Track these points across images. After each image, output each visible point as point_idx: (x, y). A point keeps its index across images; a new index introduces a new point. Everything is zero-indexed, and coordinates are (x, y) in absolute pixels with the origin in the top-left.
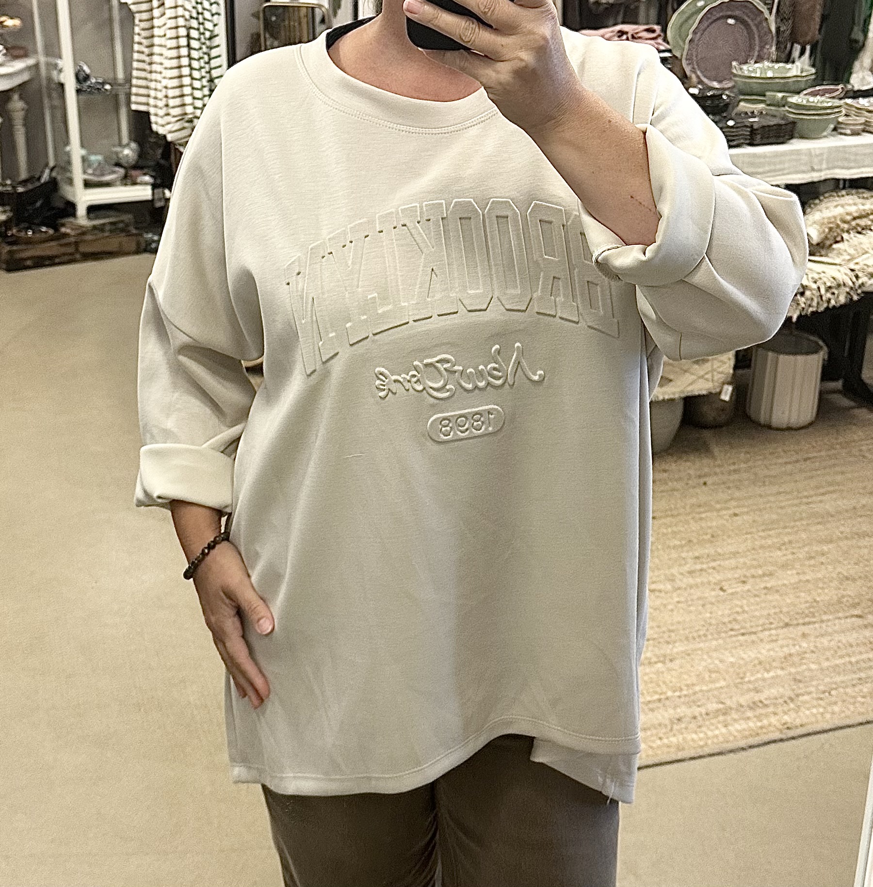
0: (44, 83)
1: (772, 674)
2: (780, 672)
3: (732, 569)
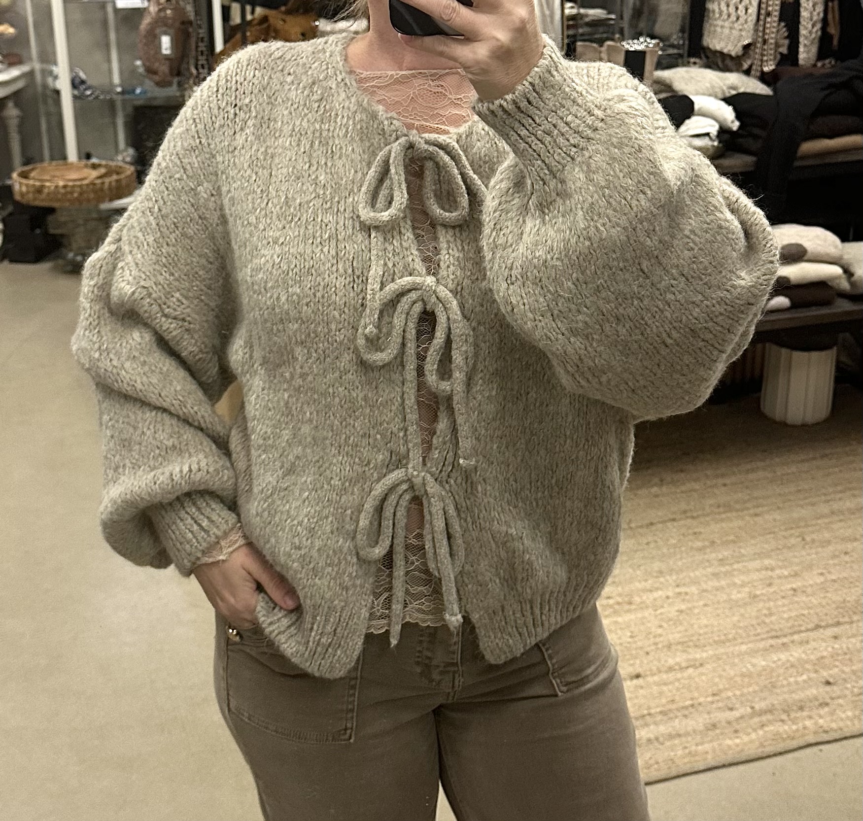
0: (40, 89)
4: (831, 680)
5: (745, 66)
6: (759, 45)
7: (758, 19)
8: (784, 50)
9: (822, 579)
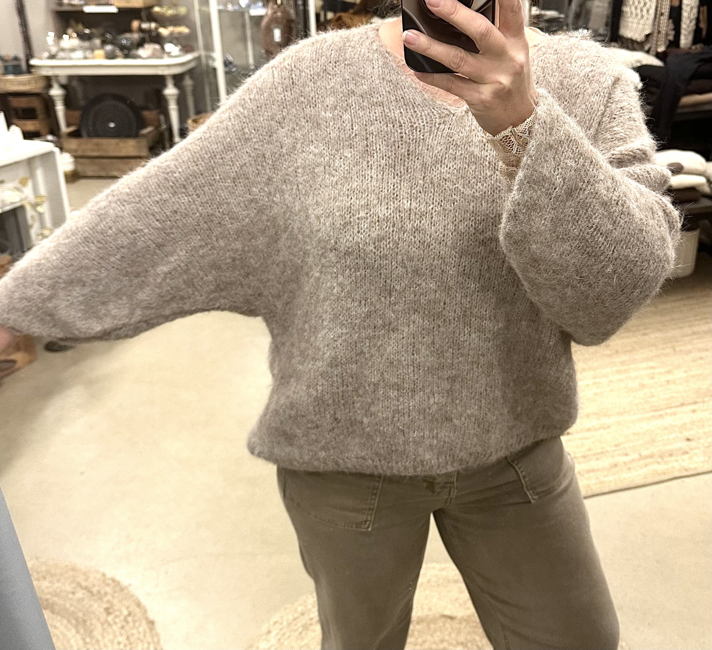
0: (204, 68)
1: (674, 435)
2: (679, 435)
3: (646, 369)
4: (690, 437)
5: (647, 48)
6: (655, 35)
7: (655, 17)
8: (671, 38)
9: (685, 375)
